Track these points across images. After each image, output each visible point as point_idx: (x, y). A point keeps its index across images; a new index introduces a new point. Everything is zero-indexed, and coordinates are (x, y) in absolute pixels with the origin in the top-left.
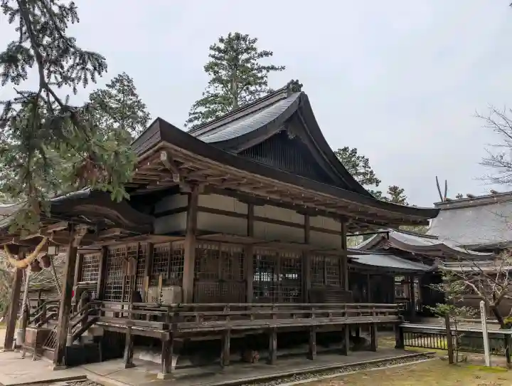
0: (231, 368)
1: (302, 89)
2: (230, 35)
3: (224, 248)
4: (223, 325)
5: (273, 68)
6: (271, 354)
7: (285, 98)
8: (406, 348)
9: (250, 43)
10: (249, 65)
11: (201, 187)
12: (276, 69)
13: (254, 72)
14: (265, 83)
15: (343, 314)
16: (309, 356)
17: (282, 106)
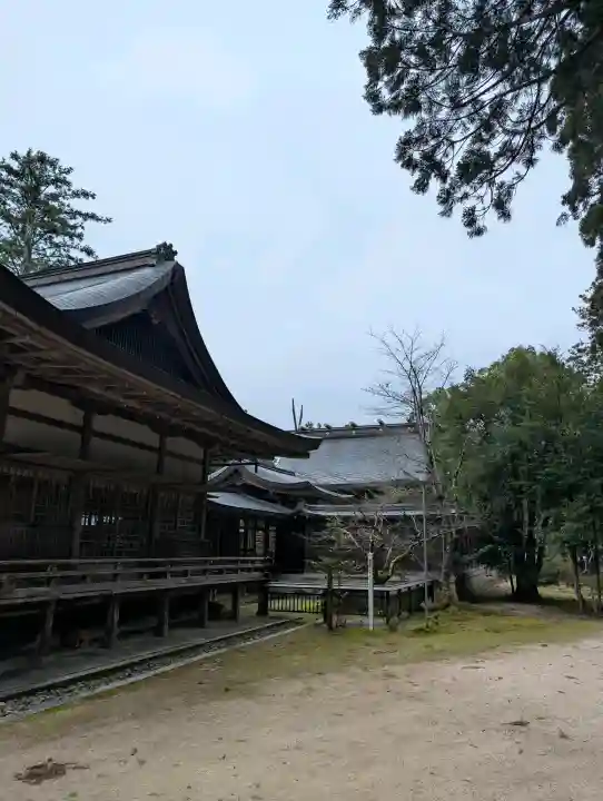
0: (51, 658)
1: (176, 258)
2: (29, 153)
3: (42, 474)
4: (46, 593)
5: (93, 217)
6: (109, 632)
7: (153, 266)
8: (271, 614)
9: (61, 173)
10: (56, 204)
11: (19, 378)
12: (98, 220)
13: (62, 216)
14: (80, 236)
15: (204, 572)
16: (158, 632)
17: (148, 276)
